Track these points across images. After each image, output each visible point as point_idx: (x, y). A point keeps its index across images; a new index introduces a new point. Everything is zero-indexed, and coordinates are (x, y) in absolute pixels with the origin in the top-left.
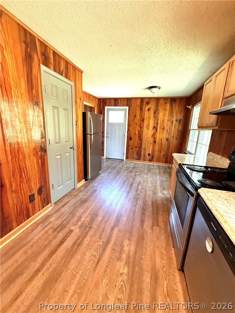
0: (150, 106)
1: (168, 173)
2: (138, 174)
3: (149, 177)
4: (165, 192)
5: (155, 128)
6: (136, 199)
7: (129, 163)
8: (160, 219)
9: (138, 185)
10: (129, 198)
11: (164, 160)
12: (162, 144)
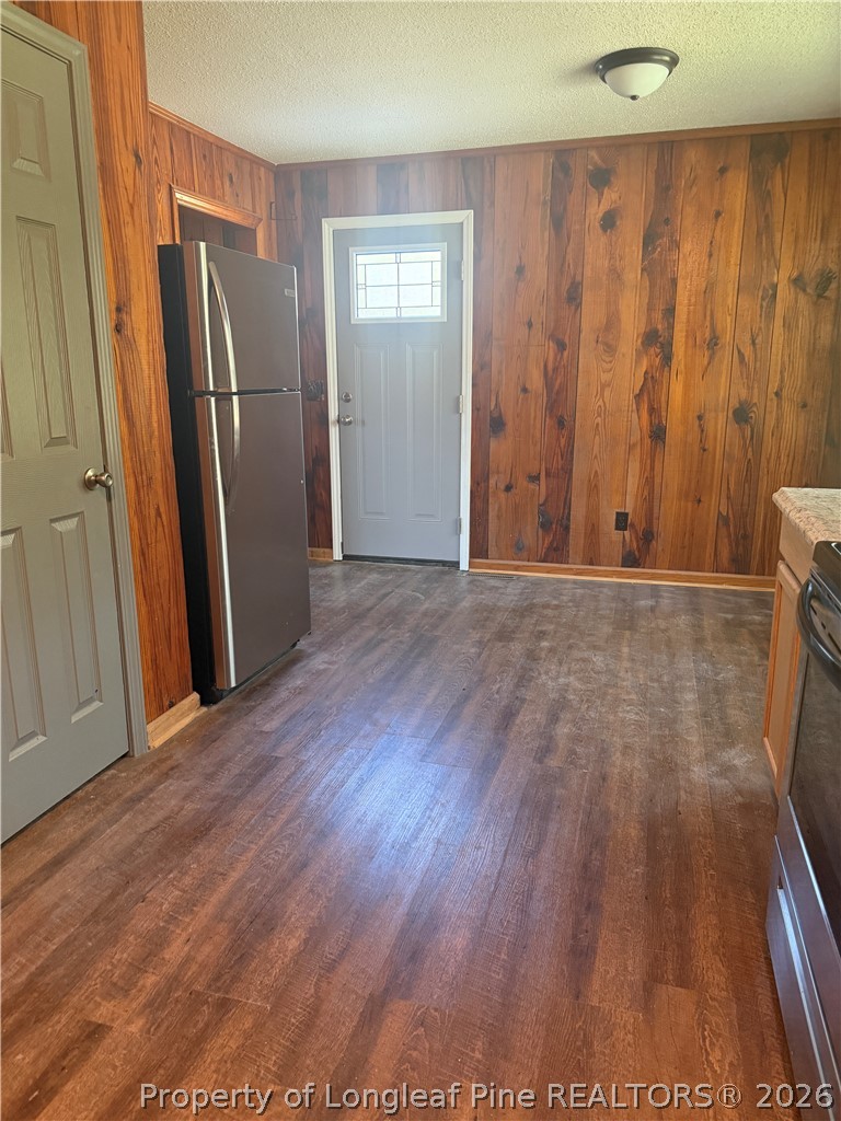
0: (614, 196)
1: (752, 633)
2: (552, 650)
3: (627, 664)
4: (738, 757)
5: (657, 341)
6: (536, 806)
7: (493, 582)
8: (705, 931)
9: (554, 719)
10: (487, 801)
11: (725, 553)
12: (709, 446)
